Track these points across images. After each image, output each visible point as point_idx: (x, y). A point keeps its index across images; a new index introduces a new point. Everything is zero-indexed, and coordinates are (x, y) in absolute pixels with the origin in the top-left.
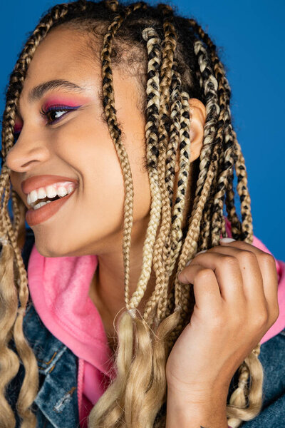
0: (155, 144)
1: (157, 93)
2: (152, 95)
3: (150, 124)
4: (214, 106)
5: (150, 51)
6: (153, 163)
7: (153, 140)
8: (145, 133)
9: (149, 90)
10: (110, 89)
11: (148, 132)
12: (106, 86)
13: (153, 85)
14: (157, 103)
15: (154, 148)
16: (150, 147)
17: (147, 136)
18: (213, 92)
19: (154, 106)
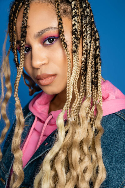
0: (76, 44)
1: (76, 23)
2: (75, 25)
3: (74, 36)
4: (89, 19)
5: (73, 7)
6: (75, 51)
7: (75, 42)
8: (72, 39)
9: (74, 22)
10: (62, 27)
11: (73, 39)
12: (60, 26)
13: (75, 20)
14: (77, 28)
15: (76, 45)
16: (74, 45)
17: (73, 40)
18: (89, 14)
19: (75, 29)
